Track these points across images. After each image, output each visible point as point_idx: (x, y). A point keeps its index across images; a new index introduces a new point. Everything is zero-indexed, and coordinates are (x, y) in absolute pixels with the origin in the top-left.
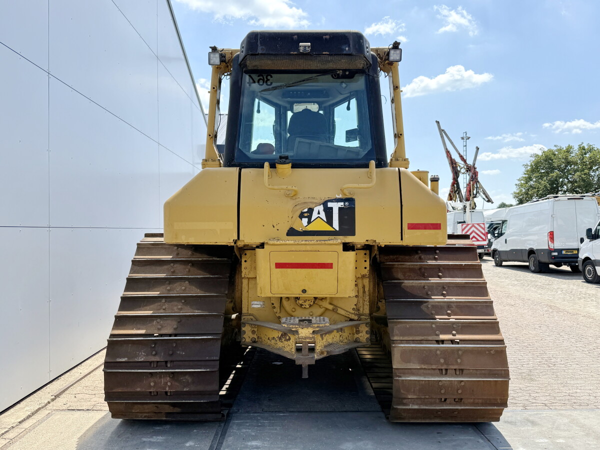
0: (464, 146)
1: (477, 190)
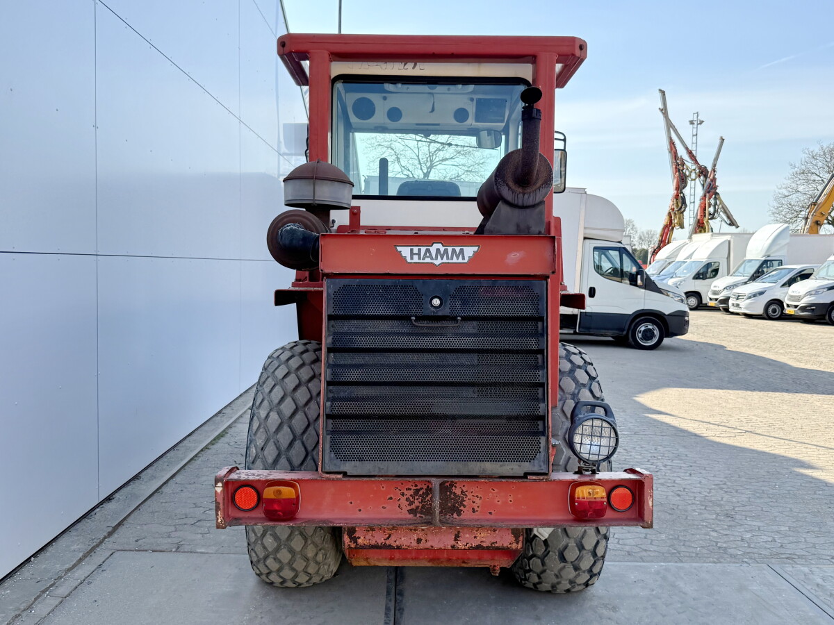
0: (693, 135)
1: (714, 208)
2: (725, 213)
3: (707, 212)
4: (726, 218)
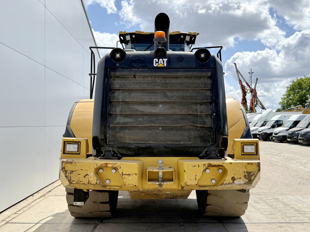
0: (250, 77)
1: (256, 103)
2: (261, 104)
3: (254, 104)
4: (261, 106)
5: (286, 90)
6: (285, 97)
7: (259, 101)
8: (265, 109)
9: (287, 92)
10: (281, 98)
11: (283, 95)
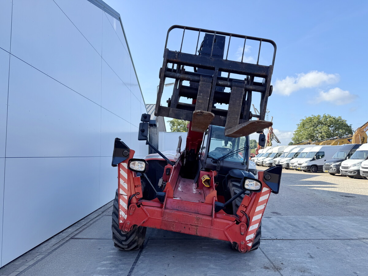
1: (272, 137)
2: (276, 139)
3: (270, 138)
4: (276, 140)
5: (297, 126)
6: (296, 132)
7: (275, 136)
8: (280, 143)
9: (298, 129)
10: (293, 134)
11: (295, 132)
